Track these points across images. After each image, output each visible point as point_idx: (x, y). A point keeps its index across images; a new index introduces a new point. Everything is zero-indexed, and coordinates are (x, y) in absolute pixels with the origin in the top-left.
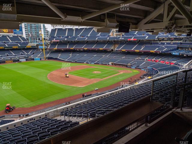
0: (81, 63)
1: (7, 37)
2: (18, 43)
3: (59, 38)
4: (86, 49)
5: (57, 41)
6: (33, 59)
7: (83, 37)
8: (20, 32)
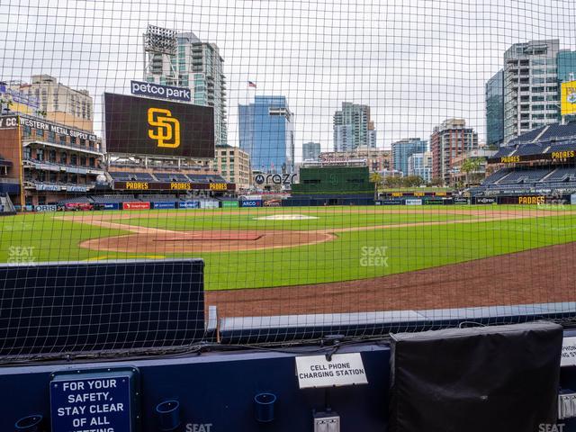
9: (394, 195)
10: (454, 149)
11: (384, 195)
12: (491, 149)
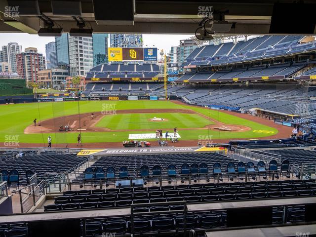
0: (201, 106)
1: (135, 66)
2: (144, 73)
3: (197, 61)
4: (236, 79)
5: (192, 67)
6: (148, 98)
7: (241, 54)
8: (153, 57)
9: (44, 95)
10: (33, 64)
11: (39, 95)
12: (63, 68)
